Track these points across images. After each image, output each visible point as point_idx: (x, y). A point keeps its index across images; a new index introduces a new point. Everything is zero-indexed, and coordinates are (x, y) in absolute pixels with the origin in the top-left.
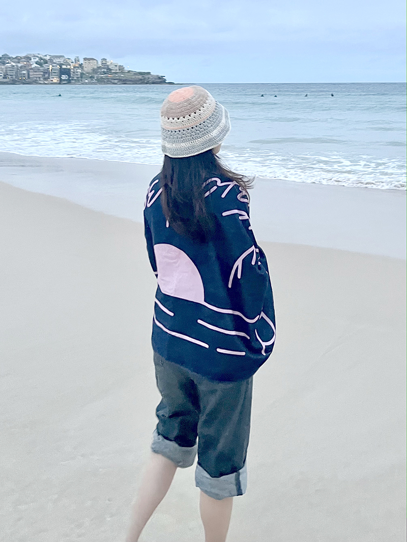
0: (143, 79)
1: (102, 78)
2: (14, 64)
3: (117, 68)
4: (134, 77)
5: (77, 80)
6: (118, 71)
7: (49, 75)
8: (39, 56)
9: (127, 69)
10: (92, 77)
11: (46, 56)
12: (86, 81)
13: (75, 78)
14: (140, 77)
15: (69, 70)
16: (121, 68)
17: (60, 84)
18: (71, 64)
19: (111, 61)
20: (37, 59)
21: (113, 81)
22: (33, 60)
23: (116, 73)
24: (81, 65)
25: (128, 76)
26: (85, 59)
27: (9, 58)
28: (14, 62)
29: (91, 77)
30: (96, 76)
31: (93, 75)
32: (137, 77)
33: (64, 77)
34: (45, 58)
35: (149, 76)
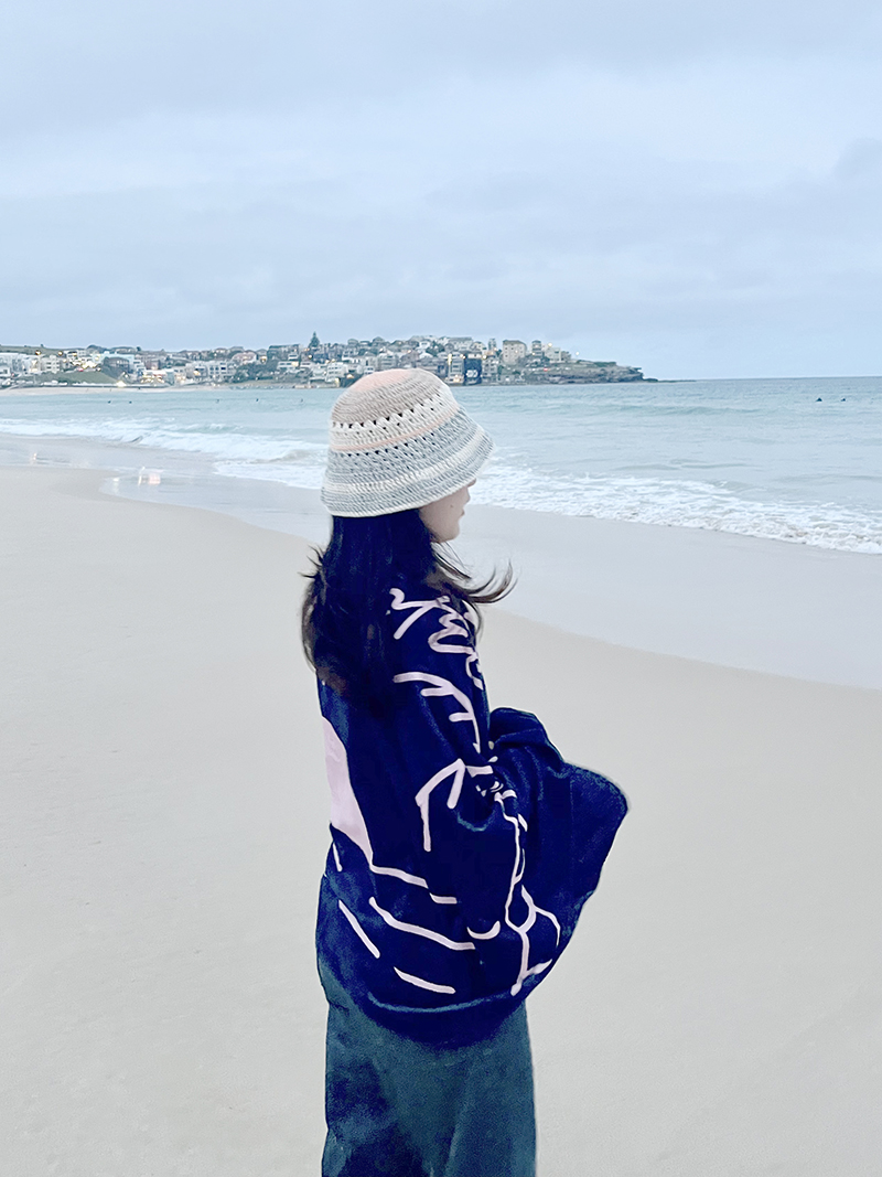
0: (603, 374)
1: (532, 373)
2: (391, 354)
3: (559, 356)
4: (586, 371)
5: (492, 379)
6: (560, 361)
7: (447, 372)
8: (432, 339)
9: (575, 356)
10: (518, 373)
11: (442, 338)
12: (507, 380)
13: (489, 375)
14: (598, 370)
15: (480, 361)
16: (566, 357)
17: (464, 384)
18: (483, 351)
19: (548, 345)
20: (429, 345)
21: (551, 378)
22: (422, 347)
23: (556, 365)
24: (498, 353)
25: (577, 370)
26: (505, 342)
27: (384, 344)
28: (391, 350)
29: (514, 373)
30: (523, 370)
31: (518, 369)
32: (592, 370)
33: (471, 373)
34: (440, 342)
35: (614, 368)
